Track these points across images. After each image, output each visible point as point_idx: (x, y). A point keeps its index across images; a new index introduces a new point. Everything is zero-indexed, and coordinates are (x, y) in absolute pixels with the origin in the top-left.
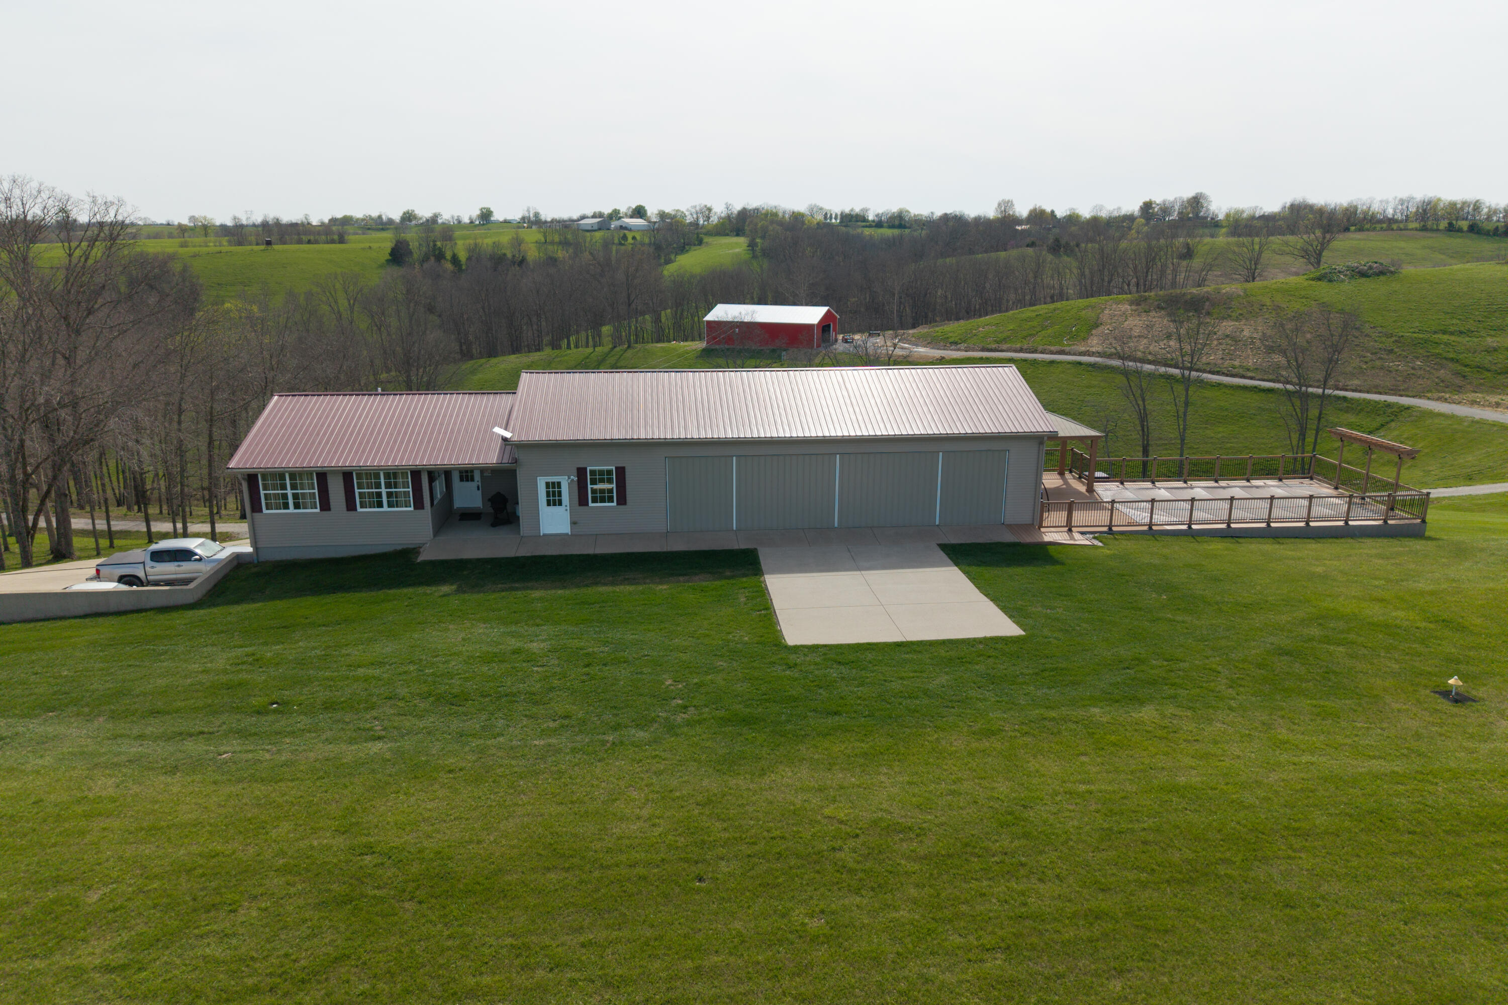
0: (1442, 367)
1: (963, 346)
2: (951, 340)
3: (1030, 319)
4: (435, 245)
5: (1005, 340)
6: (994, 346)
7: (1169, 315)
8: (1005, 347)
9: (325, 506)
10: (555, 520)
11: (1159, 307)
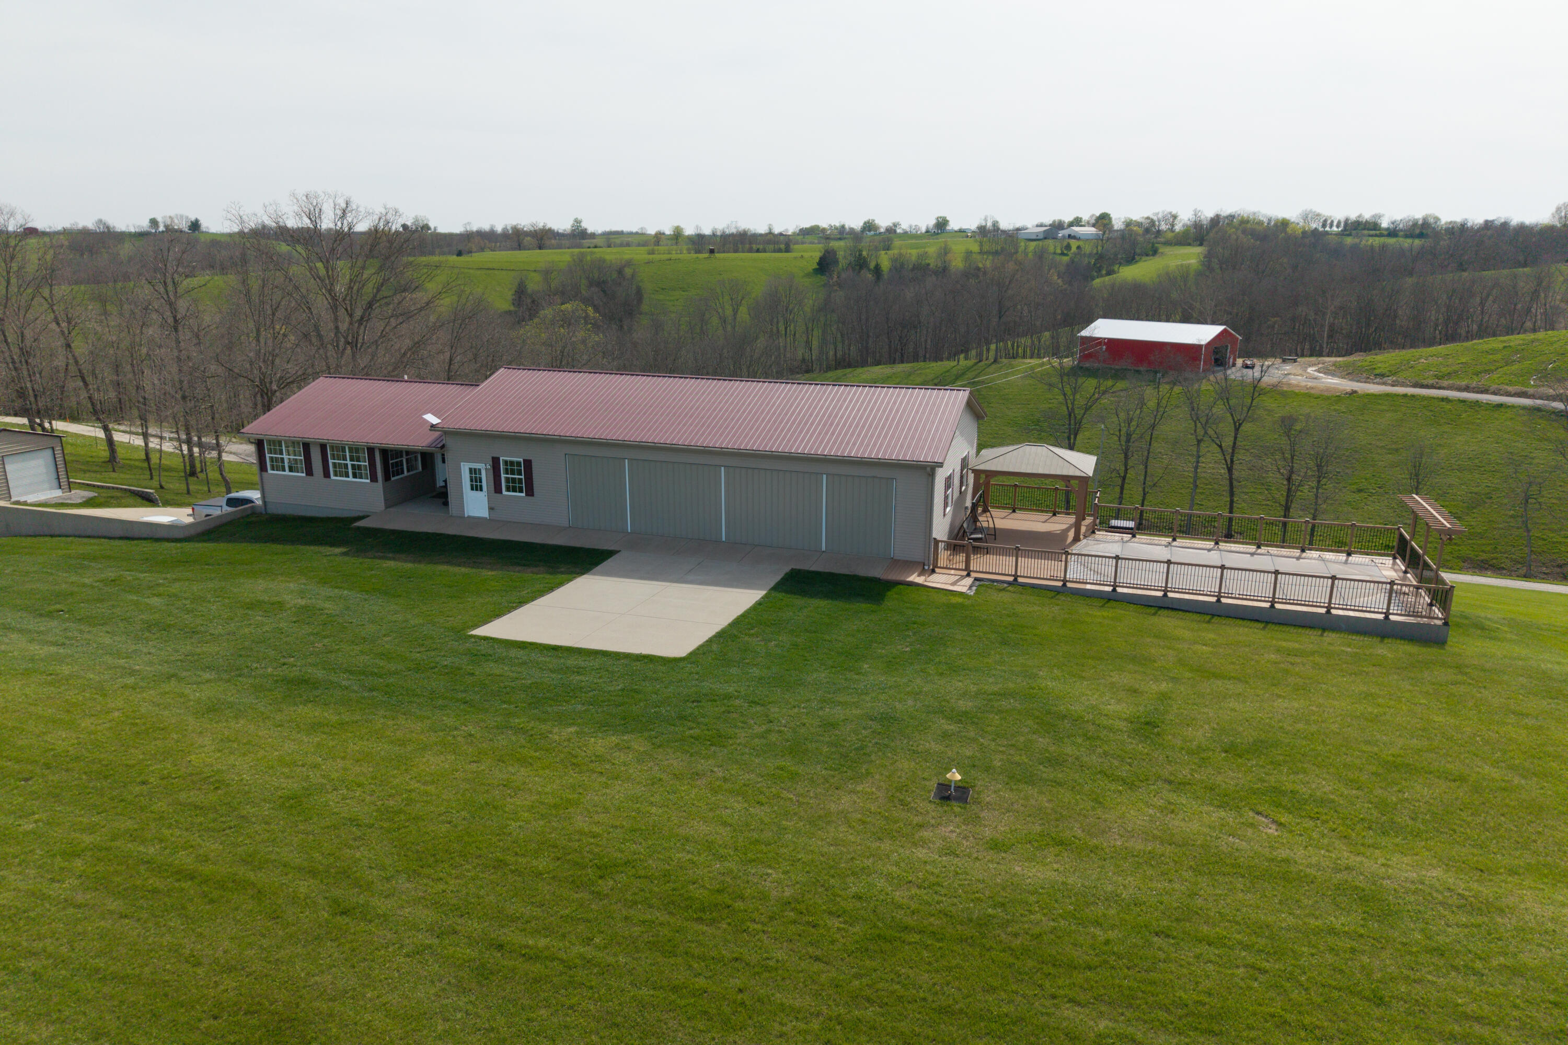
1: (1390, 380)
2: (1377, 372)
3: (1494, 351)
4: (860, 255)
5: (1449, 375)
6: (1430, 382)
8: (1445, 383)
9: (309, 472)
10: (476, 503)
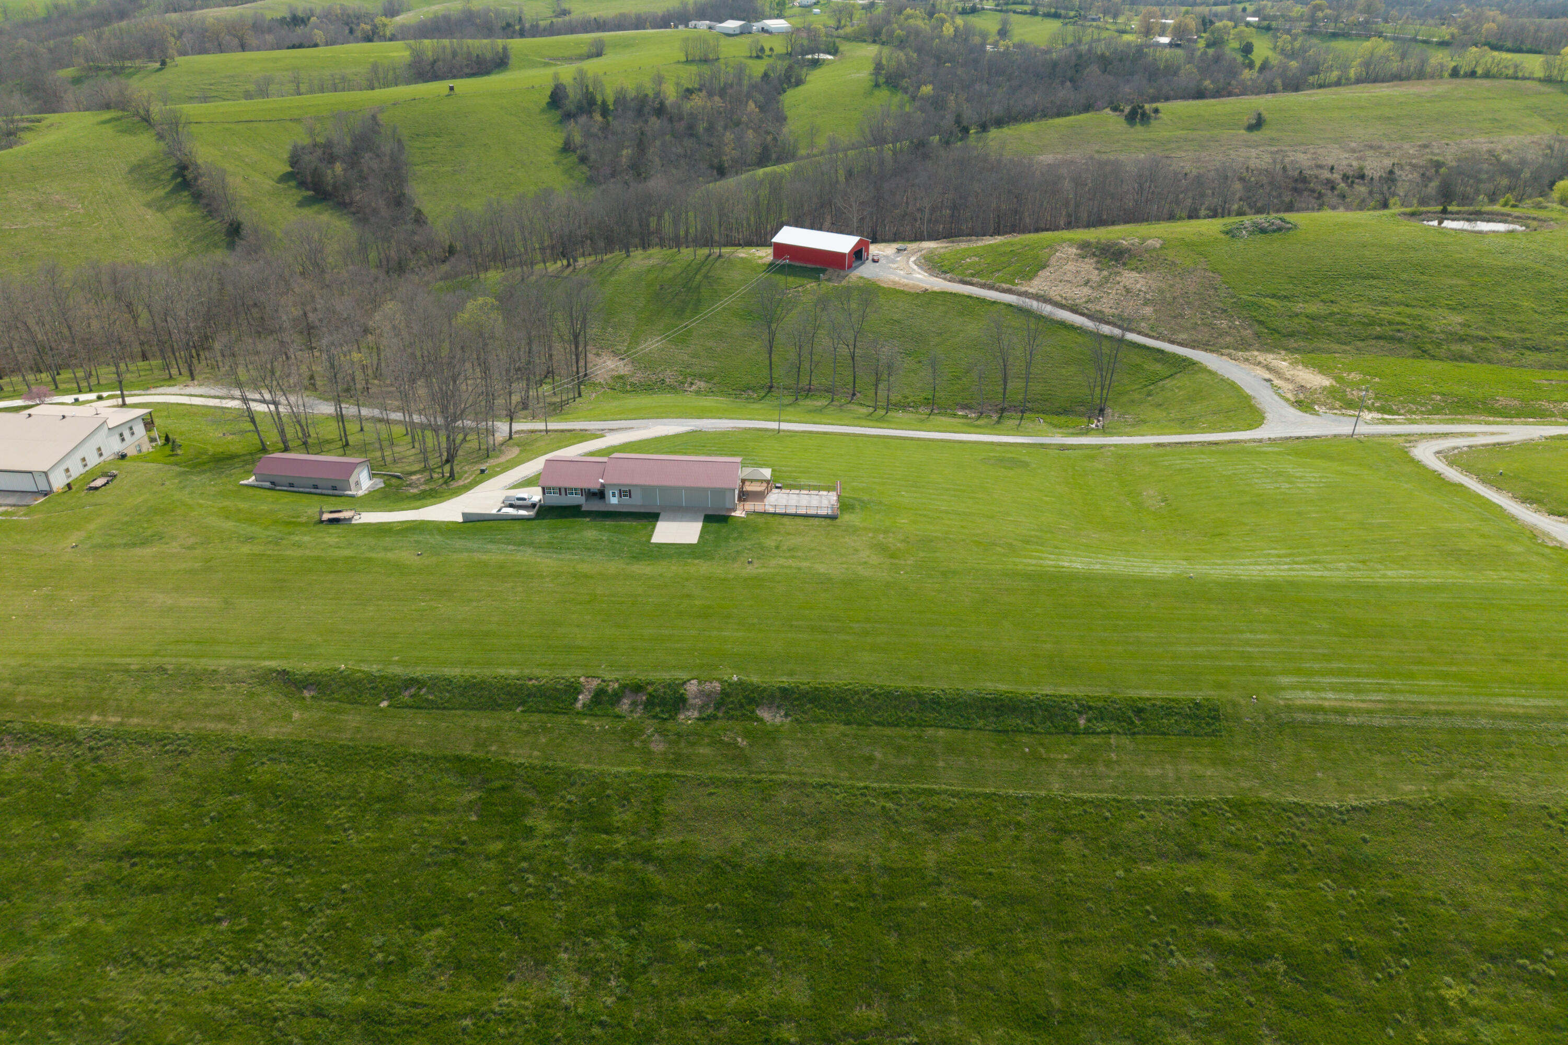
4: (587, 90)
6: (968, 279)
7: (1097, 262)
8: (975, 280)
10: (614, 500)
11: (1094, 255)
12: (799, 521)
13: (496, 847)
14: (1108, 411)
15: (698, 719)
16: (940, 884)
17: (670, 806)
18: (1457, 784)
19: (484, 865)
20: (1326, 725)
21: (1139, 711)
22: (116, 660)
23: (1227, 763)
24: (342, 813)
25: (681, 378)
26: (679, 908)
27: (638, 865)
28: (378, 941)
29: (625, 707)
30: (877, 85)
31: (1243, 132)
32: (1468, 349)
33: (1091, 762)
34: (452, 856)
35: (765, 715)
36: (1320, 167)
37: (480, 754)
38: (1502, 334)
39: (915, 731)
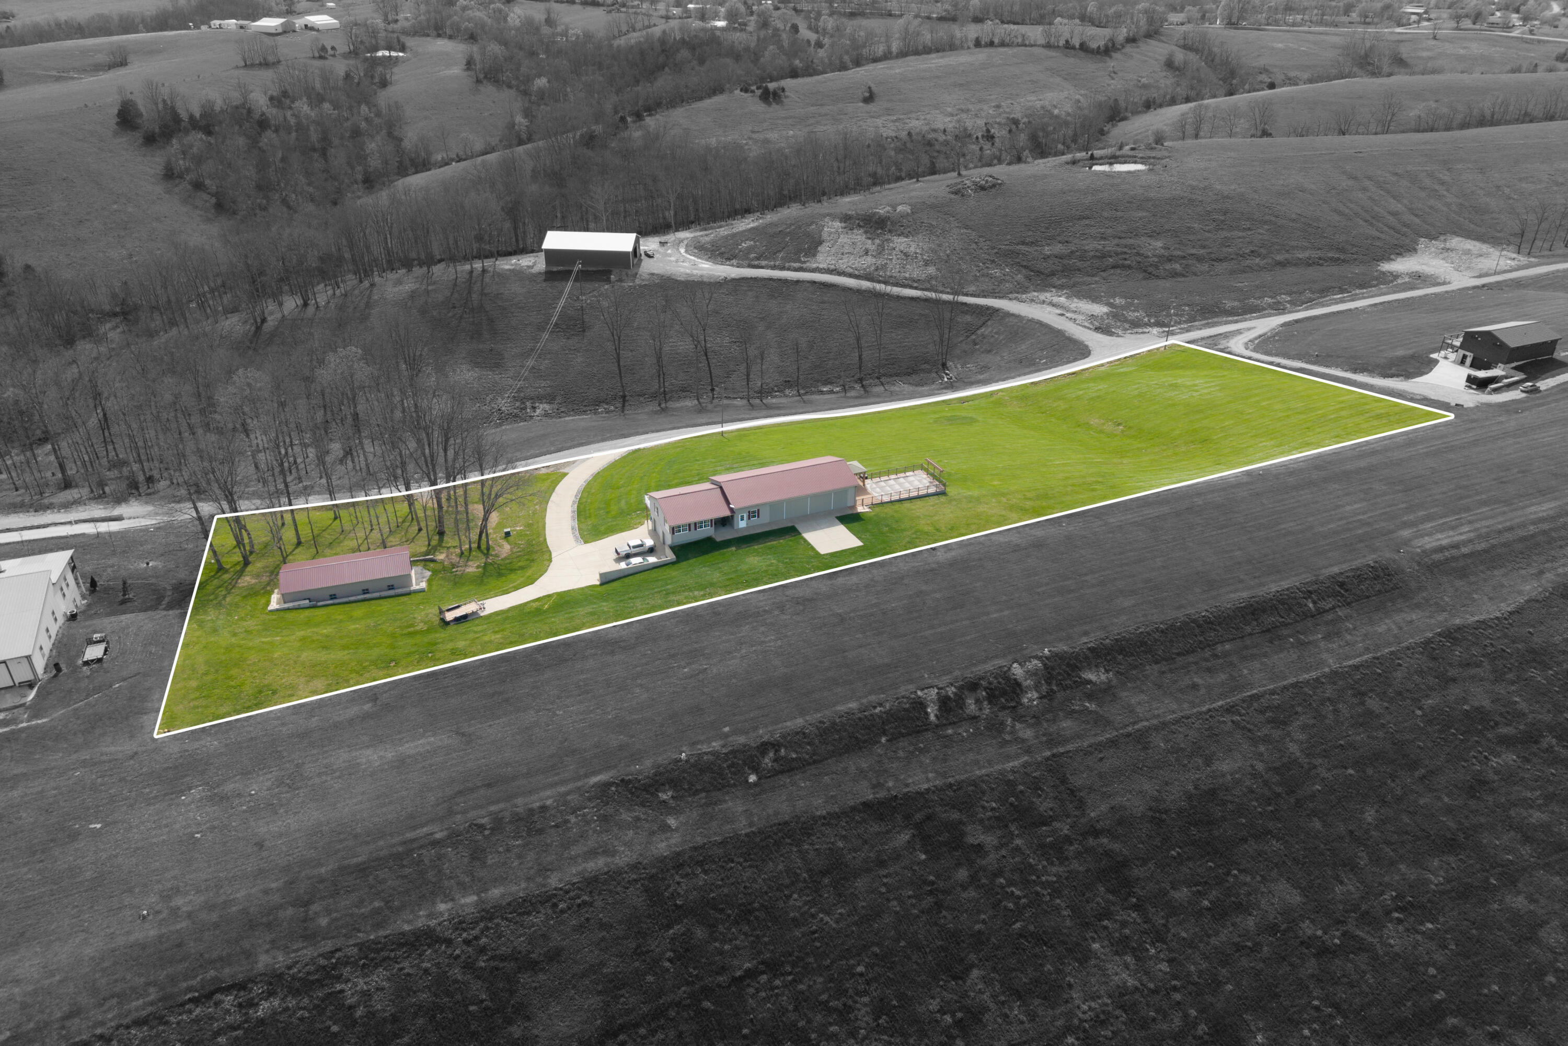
0: (1020, 272)
1: (735, 262)
4: (165, 104)
5: (762, 256)
7: (866, 232)
8: (763, 263)
10: (742, 524)
11: (859, 226)
12: (919, 503)
13: (962, 874)
14: (950, 364)
15: (1040, 698)
16: (1315, 767)
17: (1077, 781)
18: (1549, 576)
19: (965, 895)
20: (1454, 559)
21: (1342, 585)
22: (410, 835)
23: (1418, 606)
24: (796, 900)
25: (518, 404)
26: (1151, 865)
27: (1091, 841)
28: (934, 1005)
29: (973, 707)
30: (478, 81)
31: (861, 104)
32: (1177, 267)
33: (1338, 634)
34: (930, 899)
35: (1090, 676)
36: (935, 130)
37: (882, 794)
38: (1194, 251)
39: (1207, 653)
